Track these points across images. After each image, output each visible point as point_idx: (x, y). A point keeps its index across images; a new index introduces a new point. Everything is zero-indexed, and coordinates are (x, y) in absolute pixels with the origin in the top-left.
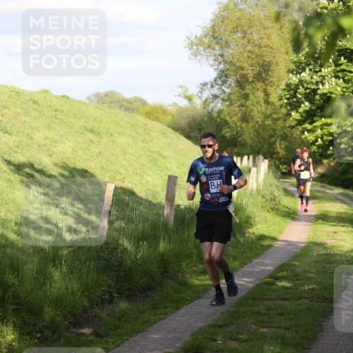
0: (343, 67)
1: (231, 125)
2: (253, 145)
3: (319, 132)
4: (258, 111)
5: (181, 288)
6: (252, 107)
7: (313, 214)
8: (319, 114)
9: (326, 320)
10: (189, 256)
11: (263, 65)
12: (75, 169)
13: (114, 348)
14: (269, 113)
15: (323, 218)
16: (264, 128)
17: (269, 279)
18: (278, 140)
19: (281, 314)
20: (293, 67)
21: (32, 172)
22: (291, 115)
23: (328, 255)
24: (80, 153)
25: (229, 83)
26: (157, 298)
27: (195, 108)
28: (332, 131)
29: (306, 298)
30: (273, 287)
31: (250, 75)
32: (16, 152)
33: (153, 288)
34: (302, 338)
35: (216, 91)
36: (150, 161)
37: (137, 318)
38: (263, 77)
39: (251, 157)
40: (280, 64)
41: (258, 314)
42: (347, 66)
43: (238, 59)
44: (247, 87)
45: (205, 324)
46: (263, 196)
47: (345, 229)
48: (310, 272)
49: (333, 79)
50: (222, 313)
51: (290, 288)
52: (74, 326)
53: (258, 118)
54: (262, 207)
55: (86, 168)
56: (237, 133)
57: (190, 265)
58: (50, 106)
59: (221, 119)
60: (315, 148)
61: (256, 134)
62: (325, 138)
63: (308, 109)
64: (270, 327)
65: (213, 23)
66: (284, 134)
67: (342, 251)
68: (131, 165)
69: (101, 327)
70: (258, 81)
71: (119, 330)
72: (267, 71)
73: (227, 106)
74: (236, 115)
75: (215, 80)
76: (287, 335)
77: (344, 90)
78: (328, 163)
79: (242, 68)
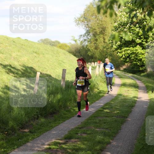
0: (132, 28)
1: (91, 50)
2: (99, 58)
3: (123, 53)
4: (101, 45)
5: (66, 113)
6: (99, 44)
7: (120, 83)
8: (124, 46)
9: (122, 125)
10: (70, 100)
11: (103, 28)
12: (28, 67)
13: (37, 137)
14: (105, 46)
15: (124, 85)
16: (103, 52)
17: (101, 109)
18: (108, 56)
19: (105, 123)
20: (114, 28)
21: (11, 68)
22: (113, 47)
23: (125, 99)
24: (30, 61)
25: (90, 35)
26: (56, 117)
27: (78, 44)
28: (128, 52)
29: (115, 116)
30: (102, 112)
31: (98, 32)
32: (4, 61)
33: (55, 113)
34: (112, 133)
35: (85, 38)
36: (58, 64)
37: (48, 125)
38: (103, 33)
39: (98, 62)
40: (109, 28)
41: (96, 123)
42: (134, 28)
43: (94, 26)
44: (97, 36)
45: (74, 127)
46: (101, 77)
47: (132, 89)
48: (118, 106)
49: (129, 33)
50: (82, 123)
51: (109, 112)
52: (22, 129)
53: (101, 48)
54: (101, 81)
55: (32, 67)
56: (93, 54)
57: (71, 104)
58: (20, 43)
59: (87, 48)
60: (122, 59)
61: (100, 54)
62: (126, 55)
63: (119, 44)
64: (100, 128)
65: (84, 13)
66: (111, 53)
67: (130, 97)
68: (50, 65)
69: (32, 129)
70: (101, 34)
71: (40, 130)
72: (104, 30)
73: (89, 43)
74: (93, 47)
75: (85, 34)
76: (106, 131)
77: (133, 37)
78: (127, 65)
79: (95, 29)
